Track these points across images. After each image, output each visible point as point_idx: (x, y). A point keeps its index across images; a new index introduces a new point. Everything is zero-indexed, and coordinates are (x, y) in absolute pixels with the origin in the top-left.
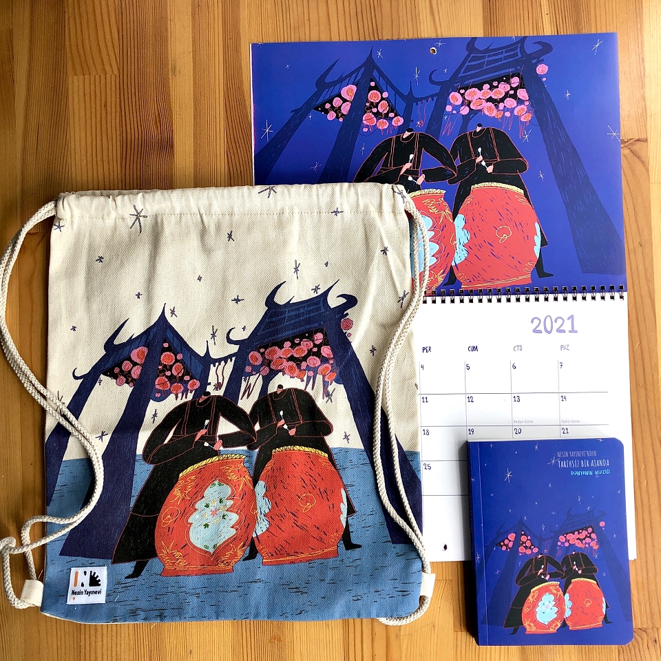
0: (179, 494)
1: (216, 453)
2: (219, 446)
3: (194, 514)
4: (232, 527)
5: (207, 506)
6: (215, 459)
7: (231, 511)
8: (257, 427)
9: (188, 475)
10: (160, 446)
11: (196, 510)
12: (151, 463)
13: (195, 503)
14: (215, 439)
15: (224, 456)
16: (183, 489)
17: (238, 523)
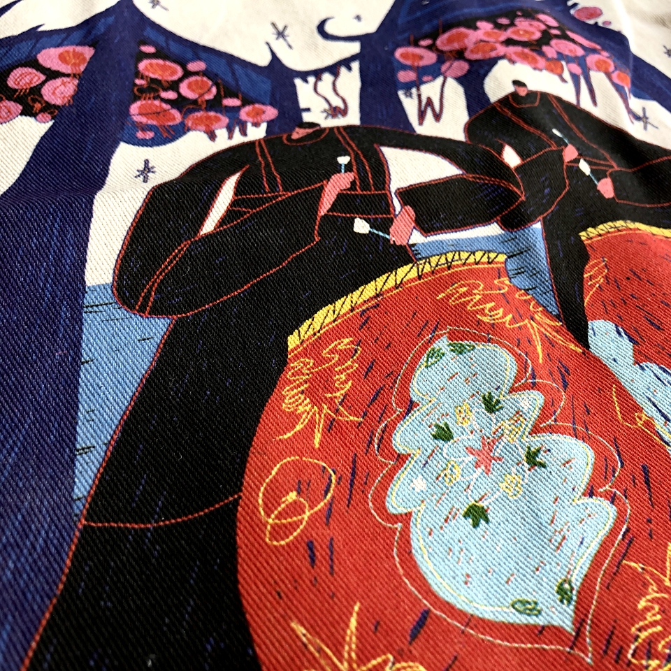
0: (305, 407)
1: (405, 255)
2: (405, 232)
3: (402, 476)
4: (590, 492)
5: (444, 434)
6: (405, 273)
7: (552, 430)
8: (511, 158)
9: (322, 340)
10: (185, 246)
11: (401, 459)
12: (157, 311)
13: (389, 431)
14: (388, 207)
15: (434, 260)
16: (318, 388)
17: (602, 471)
